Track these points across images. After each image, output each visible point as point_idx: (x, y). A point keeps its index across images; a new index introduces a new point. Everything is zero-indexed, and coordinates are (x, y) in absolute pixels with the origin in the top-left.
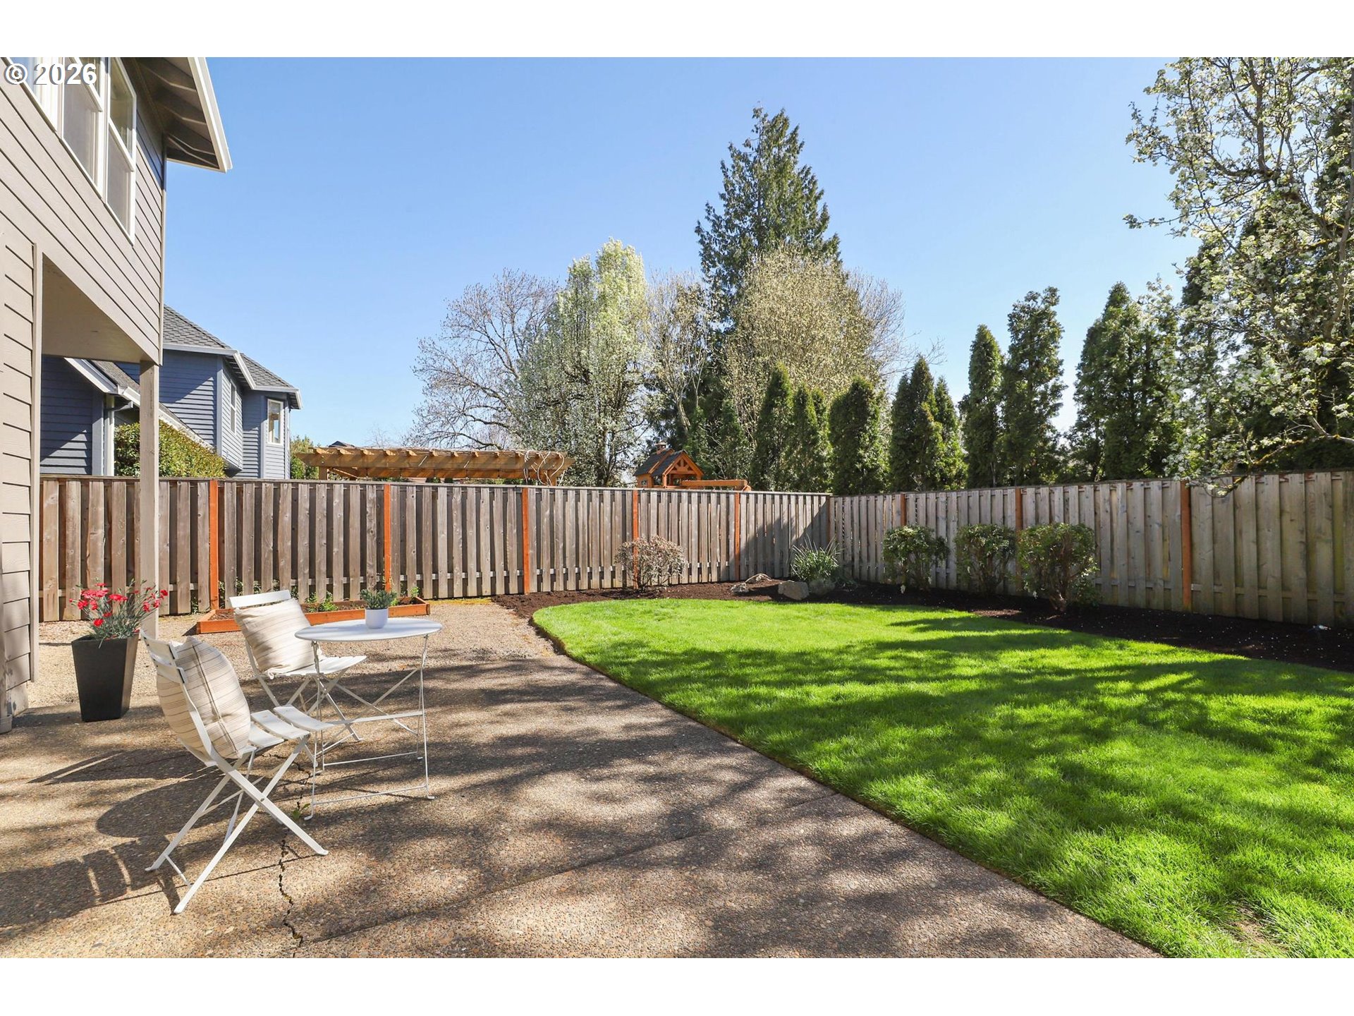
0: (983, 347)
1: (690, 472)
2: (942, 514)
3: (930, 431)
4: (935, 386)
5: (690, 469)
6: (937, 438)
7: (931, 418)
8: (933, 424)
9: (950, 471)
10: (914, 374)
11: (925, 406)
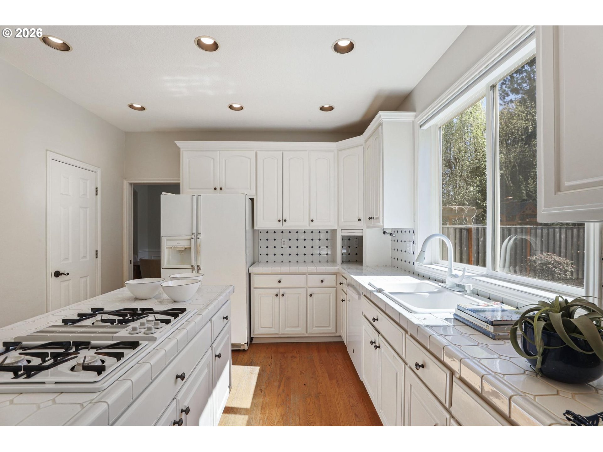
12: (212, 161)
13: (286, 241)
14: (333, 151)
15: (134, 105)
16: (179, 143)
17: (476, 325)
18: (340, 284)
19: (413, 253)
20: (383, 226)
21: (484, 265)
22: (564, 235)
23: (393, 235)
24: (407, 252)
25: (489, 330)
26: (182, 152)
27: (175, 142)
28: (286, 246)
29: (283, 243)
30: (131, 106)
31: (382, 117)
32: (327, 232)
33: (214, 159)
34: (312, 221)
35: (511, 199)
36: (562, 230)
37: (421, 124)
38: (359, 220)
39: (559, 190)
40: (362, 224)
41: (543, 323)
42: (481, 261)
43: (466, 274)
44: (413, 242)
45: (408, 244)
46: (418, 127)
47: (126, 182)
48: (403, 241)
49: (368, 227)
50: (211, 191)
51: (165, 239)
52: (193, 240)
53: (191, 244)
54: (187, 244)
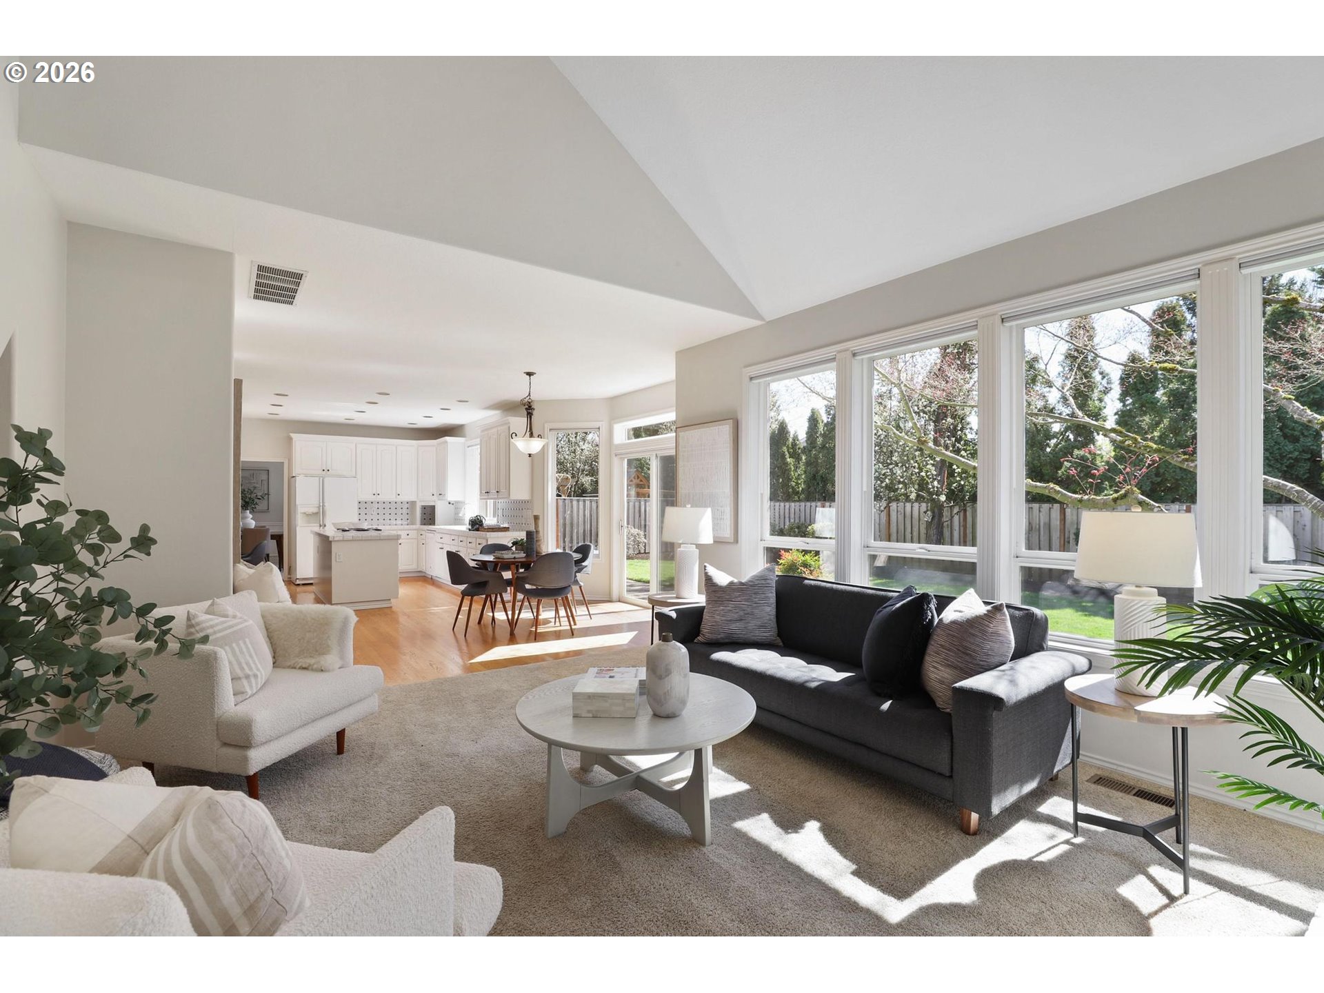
0: (813, 420)
1: (641, 483)
2: (787, 516)
3: (787, 464)
4: (791, 436)
5: (641, 481)
6: (791, 468)
7: (787, 456)
8: (788, 460)
9: (798, 488)
10: (779, 429)
11: (785, 449)
16: (293, 435)
18: (421, 535)
20: (448, 499)
23: (454, 505)
26: (295, 441)
27: (290, 434)
31: (448, 440)
32: (407, 503)
33: (322, 449)
34: (399, 495)
38: (433, 495)
40: (434, 498)
44: (465, 509)
45: (462, 509)
46: (467, 447)
48: (459, 508)
49: (439, 500)
50: (321, 472)
51: (299, 507)
52: (321, 508)
53: (319, 509)
54: (315, 510)
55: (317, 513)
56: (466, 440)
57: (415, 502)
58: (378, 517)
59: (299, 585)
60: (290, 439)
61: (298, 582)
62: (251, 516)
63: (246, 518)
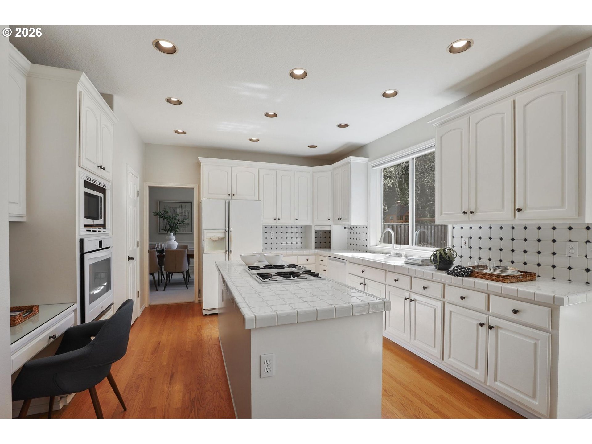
12: (226, 173)
13: (274, 233)
14: (309, 172)
15: (178, 131)
16: (201, 159)
17: (415, 263)
18: (321, 260)
19: (366, 240)
20: (351, 224)
21: (408, 244)
22: (434, 230)
23: (353, 229)
24: (361, 239)
25: (420, 263)
26: (203, 165)
27: (198, 158)
28: (274, 237)
29: (272, 235)
30: (176, 132)
31: (351, 160)
32: (302, 227)
33: (228, 173)
34: (297, 219)
35: (399, 203)
36: (432, 227)
37: (372, 166)
38: (329, 220)
39: (442, 214)
40: (331, 223)
41: (439, 254)
42: (406, 242)
43: (401, 249)
44: (366, 234)
45: (362, 234)
46: (371, 167)
47: (146, 185)
48: (358, 233)
49: (335, 224)
50: (226, 197)
51: (205, 232)
52: (227, 233)
53: (225, 235)
54: (221, 235)
55: (223, 239)
56: (369, 161)
57: (311, 226)
58: (276, 241)
59: (206, 315)
60: (199, 165)
61: (205, 313)
62: (174, 238)
63: (170, 239)
